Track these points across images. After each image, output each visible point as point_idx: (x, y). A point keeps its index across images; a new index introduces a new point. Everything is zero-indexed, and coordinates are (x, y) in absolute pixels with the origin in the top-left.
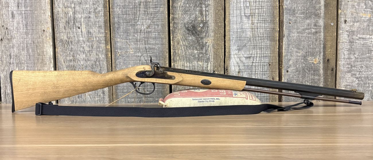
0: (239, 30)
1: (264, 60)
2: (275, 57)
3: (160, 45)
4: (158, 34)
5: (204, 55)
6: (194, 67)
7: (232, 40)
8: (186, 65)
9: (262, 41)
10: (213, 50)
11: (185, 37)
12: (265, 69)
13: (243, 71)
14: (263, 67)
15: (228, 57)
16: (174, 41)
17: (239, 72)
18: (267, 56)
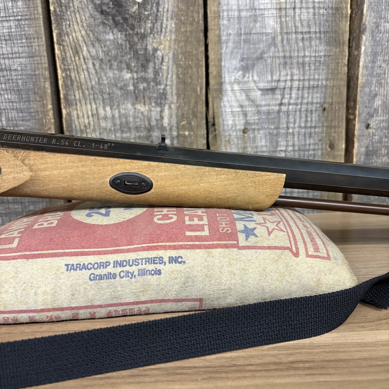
0: (243, 14)
1: (310, 96)
2: (339, 89)
3: (26, 58)
4: (16, 27)
5: (152, 84)
6: (126, 118)
7: (227, 43)
8: (102, 112)
9: (307, 43)
10: (175, 70)
11: (94, 34)
12: (311, 121)
13: (256, 127)
14: (306, 116)
15: (216, 90)
16: (64, 46)
17: (245, 131)
18: (318, 87)
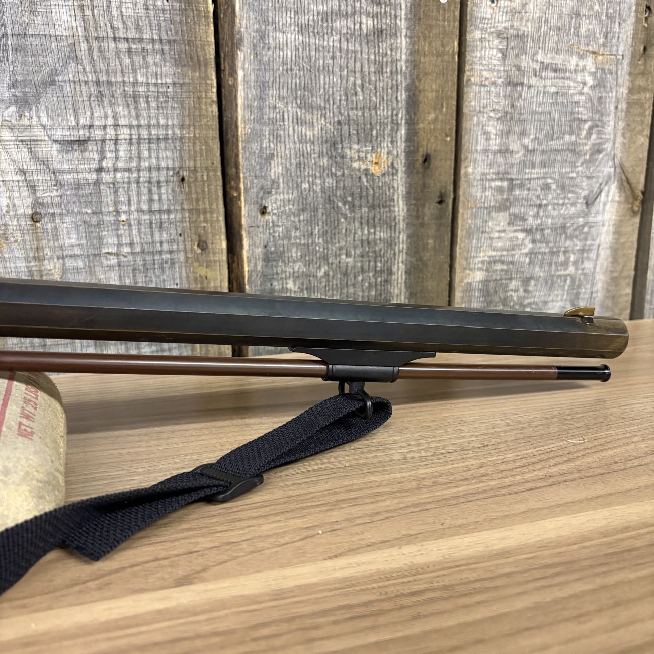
1: (154, 155)
2: (206, 143)
9: (138, 60)
12: (160, 199)
13: (58, 211)
14: (150, 191)
17: (35, 218)
18: (166, 139)
